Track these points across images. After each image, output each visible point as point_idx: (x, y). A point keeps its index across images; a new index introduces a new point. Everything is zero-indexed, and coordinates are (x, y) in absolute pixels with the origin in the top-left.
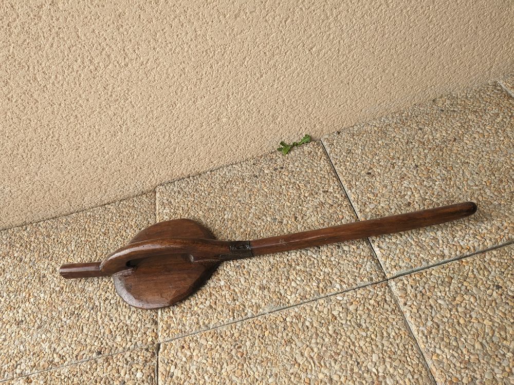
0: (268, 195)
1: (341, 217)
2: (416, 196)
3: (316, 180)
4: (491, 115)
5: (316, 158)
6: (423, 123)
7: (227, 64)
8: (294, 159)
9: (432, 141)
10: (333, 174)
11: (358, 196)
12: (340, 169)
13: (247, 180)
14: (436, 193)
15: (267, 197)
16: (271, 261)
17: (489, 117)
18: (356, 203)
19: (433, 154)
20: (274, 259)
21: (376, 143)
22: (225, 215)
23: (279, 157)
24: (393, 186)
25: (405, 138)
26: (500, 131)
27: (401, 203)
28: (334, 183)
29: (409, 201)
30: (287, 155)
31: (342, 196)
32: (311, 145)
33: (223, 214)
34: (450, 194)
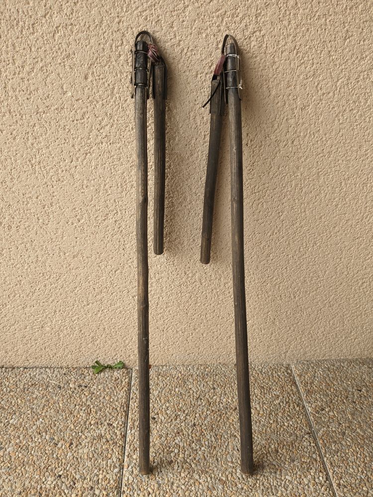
0: (60, 411)
1: (109, 456)
2: (180, 456)
3: (108, 409)
4: (273, 395)
5: (119, 387)
6: (218, 383)
7: (59, 287)
8: (101, 381)
9: (217, 404)
10: (125, 409)
11: (134, 439)
12: (133, 405)
13: (50, 389)
14: (197, 459)
15: (58, 412)
16: (26, 483)
17: (270, 396)
18: (129, 446)
19: (213, 418)
20: (29, 483)
21: (173, 389)
22: (12, 419)
23: (89, 375)
24: (166, 439)
25: (198, 393)
26: (273, 413)
27: (164, 459)
28: (121, 418)
29: (172, 459)
30: (97, 375)
31: (121, 434)
32: (121, 372)
33: (10, 418)
34: (208, 464)
